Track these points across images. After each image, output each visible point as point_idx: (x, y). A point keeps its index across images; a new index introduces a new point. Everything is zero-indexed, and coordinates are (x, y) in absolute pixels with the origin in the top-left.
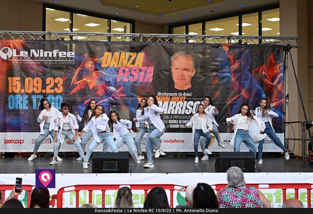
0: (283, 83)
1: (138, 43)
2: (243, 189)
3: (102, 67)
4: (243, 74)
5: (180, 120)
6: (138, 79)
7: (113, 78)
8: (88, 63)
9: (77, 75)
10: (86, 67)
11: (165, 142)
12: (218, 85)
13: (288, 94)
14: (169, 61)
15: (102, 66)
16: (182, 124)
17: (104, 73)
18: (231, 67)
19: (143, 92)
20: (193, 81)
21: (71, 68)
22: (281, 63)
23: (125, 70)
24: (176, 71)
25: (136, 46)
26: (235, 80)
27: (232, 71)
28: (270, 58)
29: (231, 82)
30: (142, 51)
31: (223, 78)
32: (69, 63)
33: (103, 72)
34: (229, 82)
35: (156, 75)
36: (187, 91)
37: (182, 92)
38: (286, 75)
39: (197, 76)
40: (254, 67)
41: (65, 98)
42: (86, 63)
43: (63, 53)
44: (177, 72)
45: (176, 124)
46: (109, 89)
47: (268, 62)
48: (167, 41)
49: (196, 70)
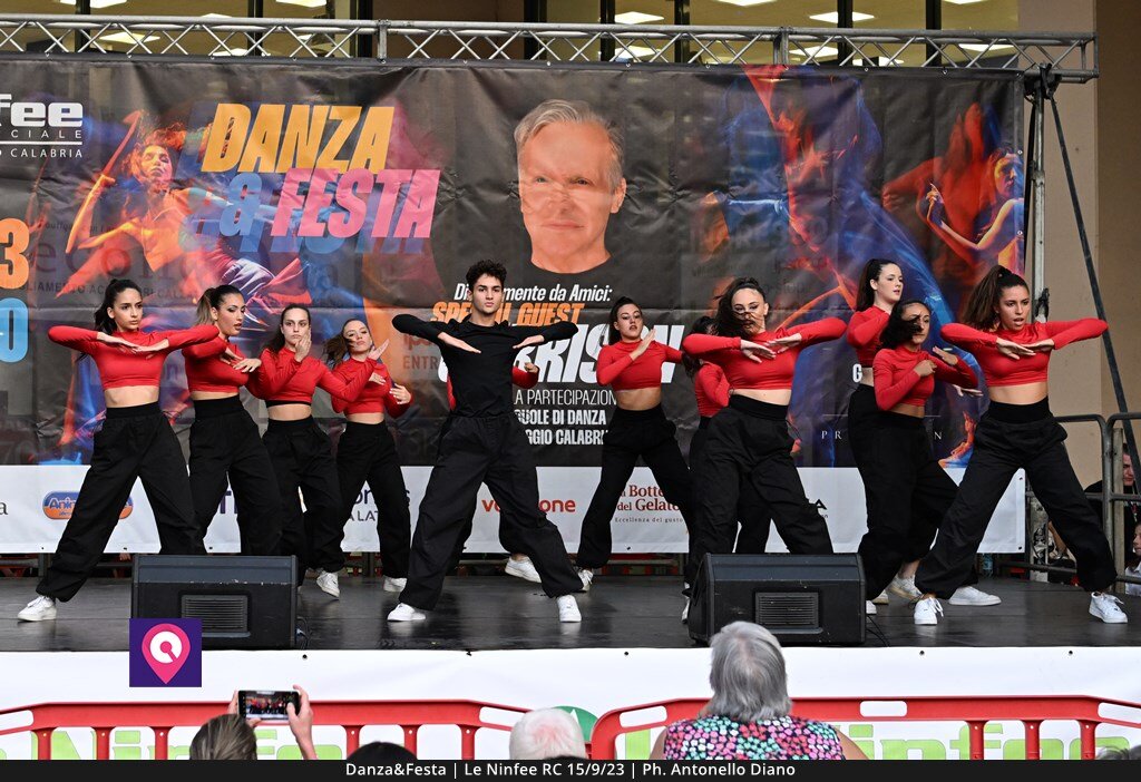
0: (1019, 242)
1: (368, 64)
2: (778, 732)
3: (206, 174)
4: (841, 199)
5: (554, 412)
6: (366, 224)
7: (256, 222)
8: (141, 154)
9: (95, 207)
10: (135, 170)
11: (488, 509)
12: (728, 251)
13: (1046, 290)
14: (505, 144)
15: (205, 168)
16: (565, 426)
17: (216, 198)
18: (789, 170)
19: (392, 283)
20: (617, 231)
21: (65, 174)
22: (1012, 152)
23: (308, 185)
24: (540, 187)
25: (359, 78)
26: (807, 230)
27: (790, 185)
28: (963, 128)
29: (785, 238)
30: (387, 99)
31: (752, 220)
32: (58, 153)
33: (209, 195)
34: (774, 238)
35: (451, 205)
36: (586, 280)
37: (567, 281)
38: (1038, 203)
39: (633, 209)
40: (889, 169)
41: (37, 310)
42: (135, 152)
43: (29, 110)
44: (543, 194)
45: (537, 426)
46: (237, 270)
47: (953, 145)
48: (499, 54)
49: (627, 183)
